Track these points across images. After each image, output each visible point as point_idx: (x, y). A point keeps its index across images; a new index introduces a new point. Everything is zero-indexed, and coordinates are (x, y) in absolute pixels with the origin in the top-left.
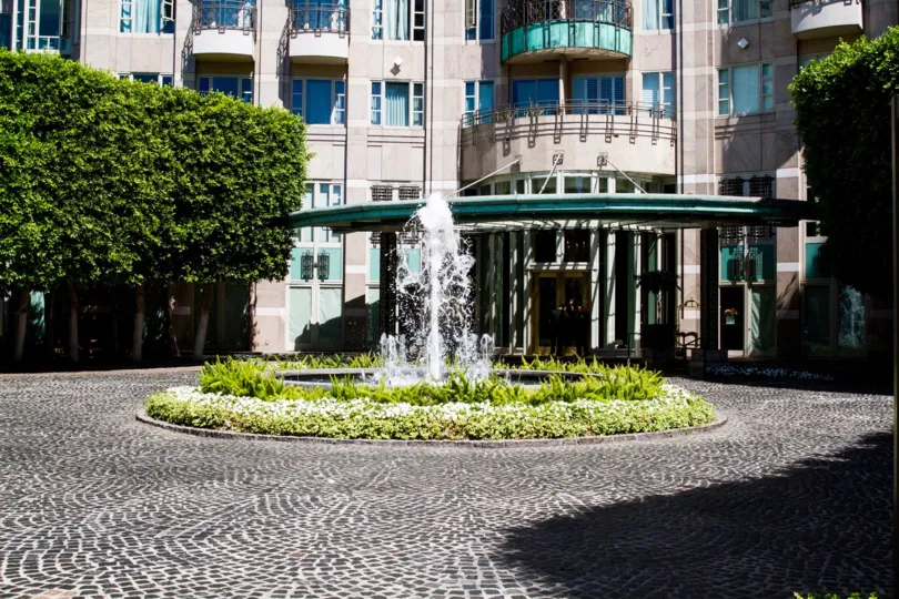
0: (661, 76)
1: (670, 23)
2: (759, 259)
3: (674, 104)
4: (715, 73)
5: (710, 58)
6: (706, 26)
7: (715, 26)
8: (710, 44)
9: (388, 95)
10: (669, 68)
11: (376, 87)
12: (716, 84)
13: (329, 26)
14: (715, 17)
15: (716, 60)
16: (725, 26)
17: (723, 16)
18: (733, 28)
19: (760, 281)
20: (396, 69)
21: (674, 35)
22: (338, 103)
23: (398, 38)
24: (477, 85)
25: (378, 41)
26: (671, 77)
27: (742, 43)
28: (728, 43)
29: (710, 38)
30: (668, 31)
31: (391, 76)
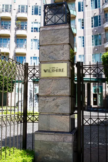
0: (82, 56)
1: (84, 46)
2: (100, 88)
3: (84, 61)
4: (92, 55)
5: (91, 52)
6: (90, 47)
7: (91, 47)
8: (91, 50)
9: (33, 59)
10: (83, 54)
11: (31, 58)
12: (92, 57)
13: (23, 47)
14: (92, 45)
16: (93, 47)
17: (93, 45)
18: (95, 47)
19: (100, 93)
21: (84, 48)
22: (24, 61)
23: (35, 49)
25: (32, 50)
26: (84, 56)
27: (96, 50)
28: (94, 49)
30: (83, 48)
31: (34, 56)
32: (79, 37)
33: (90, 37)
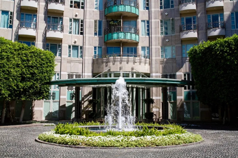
0: (146, 48)
1: (148, 34)
2: (172, 95)
3: (150, 55)
4: (160, 48)
5: (159, 44)
6: (158, 35)
7: (160, 36)
8: (159, 40)
9: (73, 49)
10: (148, 45)
11: (70, 47)
12: (160, 50)
14: (160, 33)
15: (160, 44)
16: (162, 36)
17: (162, 33)
18: (165, 36)
19: (172, 101)
20: (75, 42)
21: (149, 37)
22: (59, 51)
23: (76, 34)
24: (97, 48)
25: (70, 34)
26: (149, 48)
27: (167, 40)
28: (164, 40)
29: (159, 39)
30: (148, 36)
31: (74, 44)
32: (142, 21)
33: (158, 22)
